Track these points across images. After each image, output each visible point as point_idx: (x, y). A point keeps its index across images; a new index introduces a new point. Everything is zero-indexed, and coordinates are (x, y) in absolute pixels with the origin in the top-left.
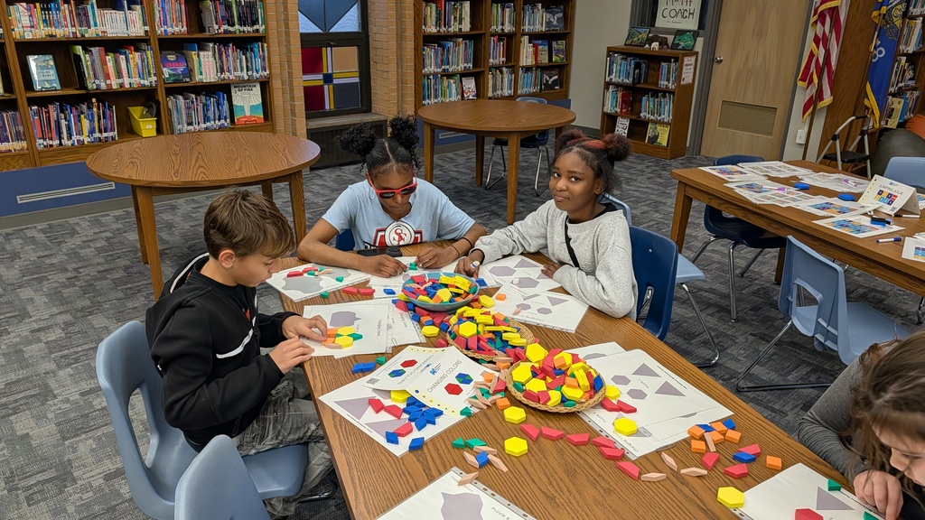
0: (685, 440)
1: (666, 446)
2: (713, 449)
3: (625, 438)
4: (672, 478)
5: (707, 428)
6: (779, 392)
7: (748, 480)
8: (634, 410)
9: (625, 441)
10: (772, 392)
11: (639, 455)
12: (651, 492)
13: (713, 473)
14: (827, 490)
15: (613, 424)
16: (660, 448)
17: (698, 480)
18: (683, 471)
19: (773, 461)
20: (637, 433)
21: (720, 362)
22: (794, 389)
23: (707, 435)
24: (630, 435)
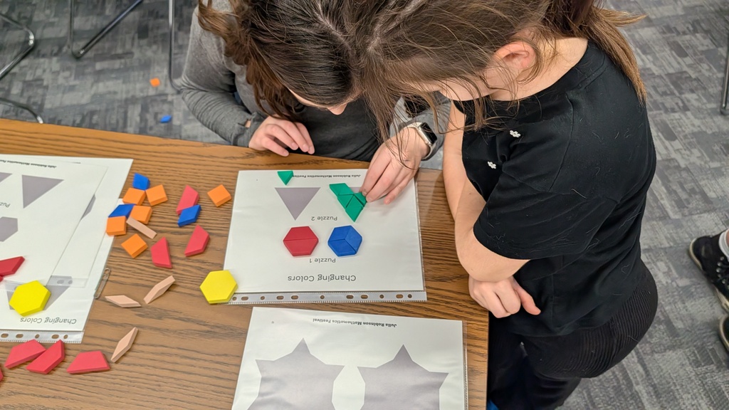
0: (113, 249)
1: (102, 280)
2: (151, 234)
3: (43, 315)
4: (145, 321)
5: (123, 211)
6: (110, 34)
7: (215, 242)
8: (20, 261)
9: (47, 319)
10: (105, 38)
11: (80, 326)
12: (138, 368)
13: (178, 269)
14: (284, 186)
15: (11, 308)
16: (97, 290)
17: (171, 294)
18: (148, 299)
19: (217, 195)
20: (52, 292)
21: (38, 37)
22: (118, 22)
23: (132, 222)
24: (45, 306)
